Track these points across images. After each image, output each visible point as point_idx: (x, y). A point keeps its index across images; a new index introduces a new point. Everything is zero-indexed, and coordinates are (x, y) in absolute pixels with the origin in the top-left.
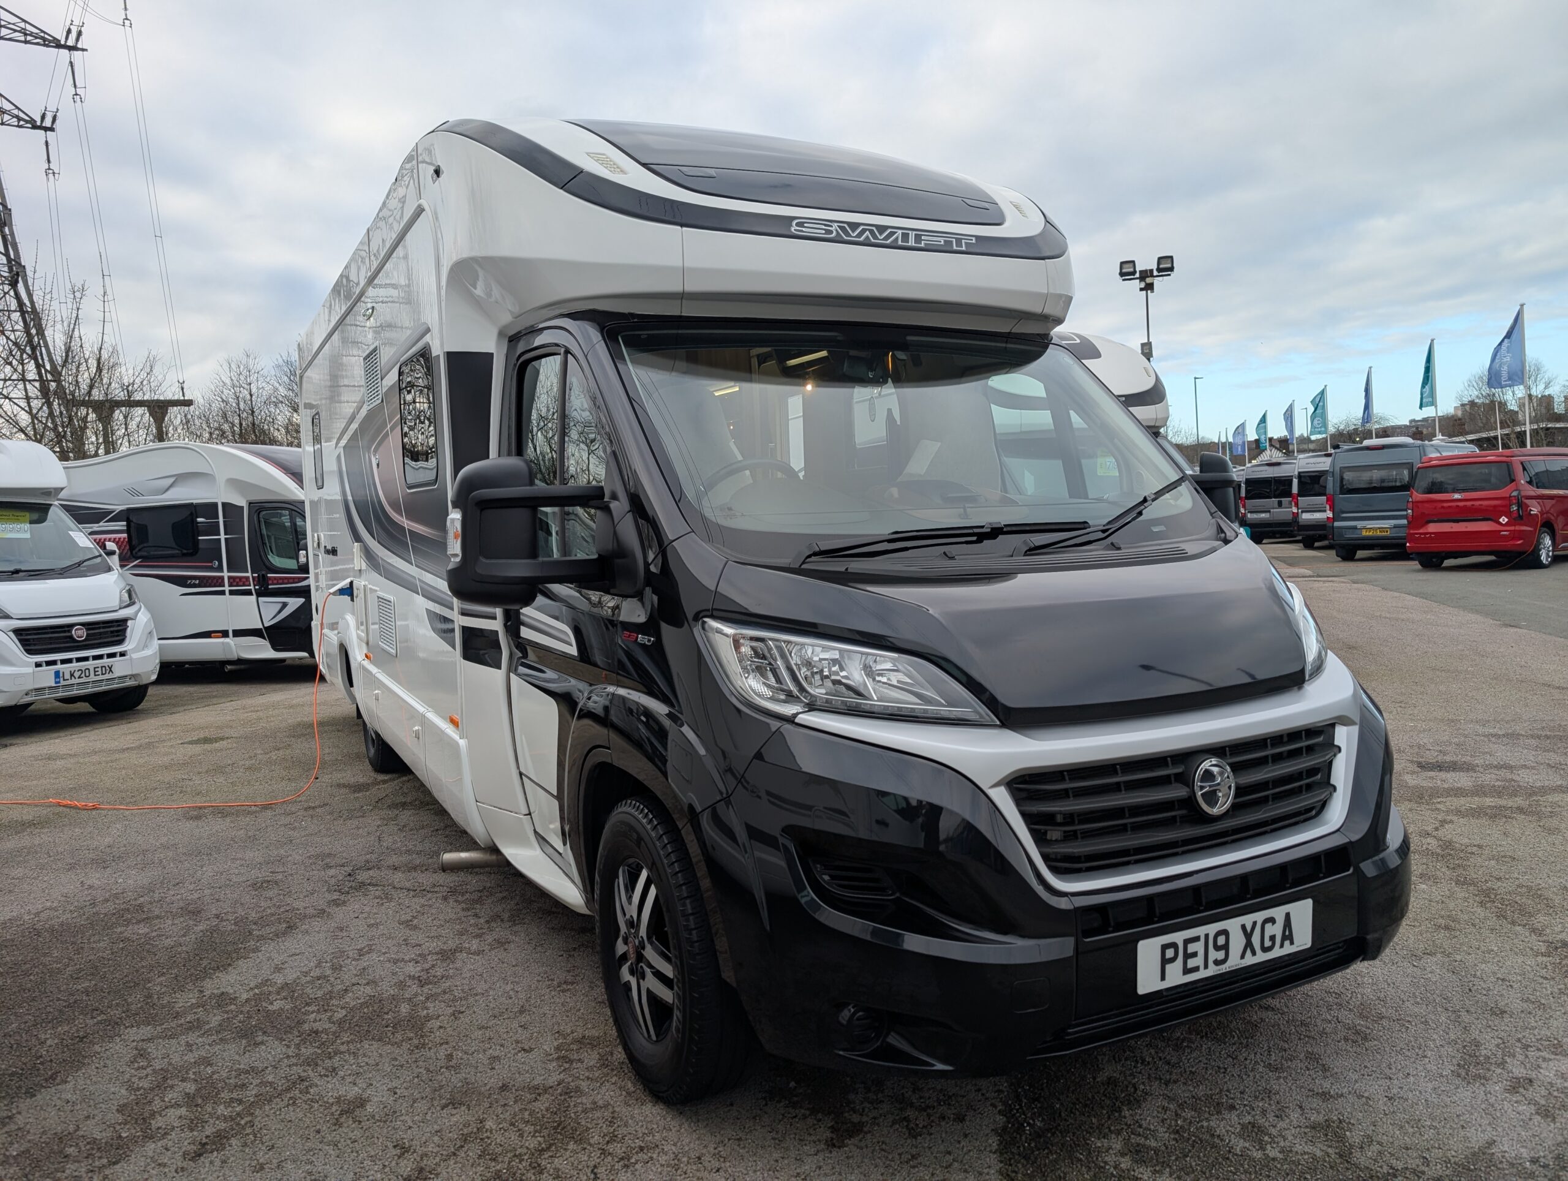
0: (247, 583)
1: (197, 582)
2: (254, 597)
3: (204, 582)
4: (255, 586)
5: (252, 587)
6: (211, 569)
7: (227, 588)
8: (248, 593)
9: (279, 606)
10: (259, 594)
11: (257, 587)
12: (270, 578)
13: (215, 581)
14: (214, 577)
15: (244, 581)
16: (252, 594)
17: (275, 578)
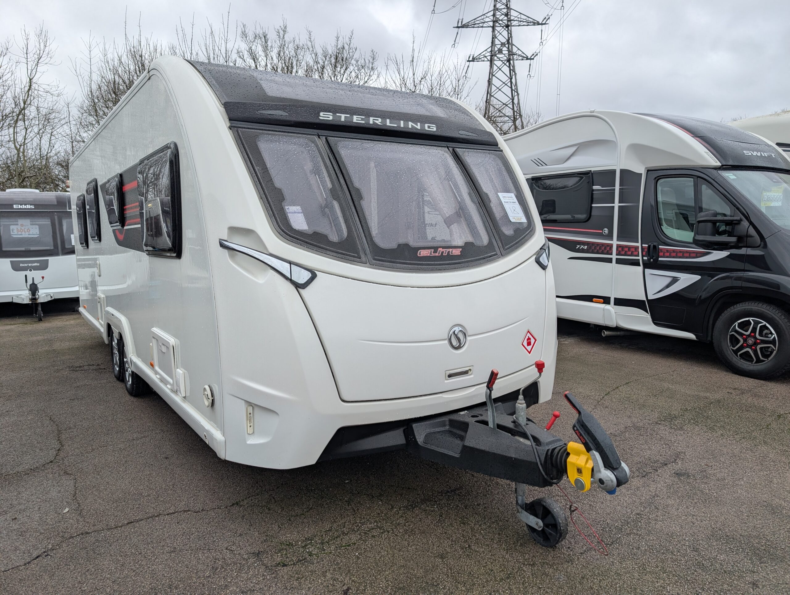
0: (636, 253)
1: (586, 247)
2: (640, 268)
3: (592, 248)
4: (643, 256)
5: (640, 258)
6: (601, 236)
7: (614, 257)
8: (636, 263)
9: (669, 280)
10: (646, 266)
11: (645, 258)
12: (662, 250)
13: (603, 248)
14: (603, 244)
15: (633, 251)
16: (639, 265)
17: (667, 250)
